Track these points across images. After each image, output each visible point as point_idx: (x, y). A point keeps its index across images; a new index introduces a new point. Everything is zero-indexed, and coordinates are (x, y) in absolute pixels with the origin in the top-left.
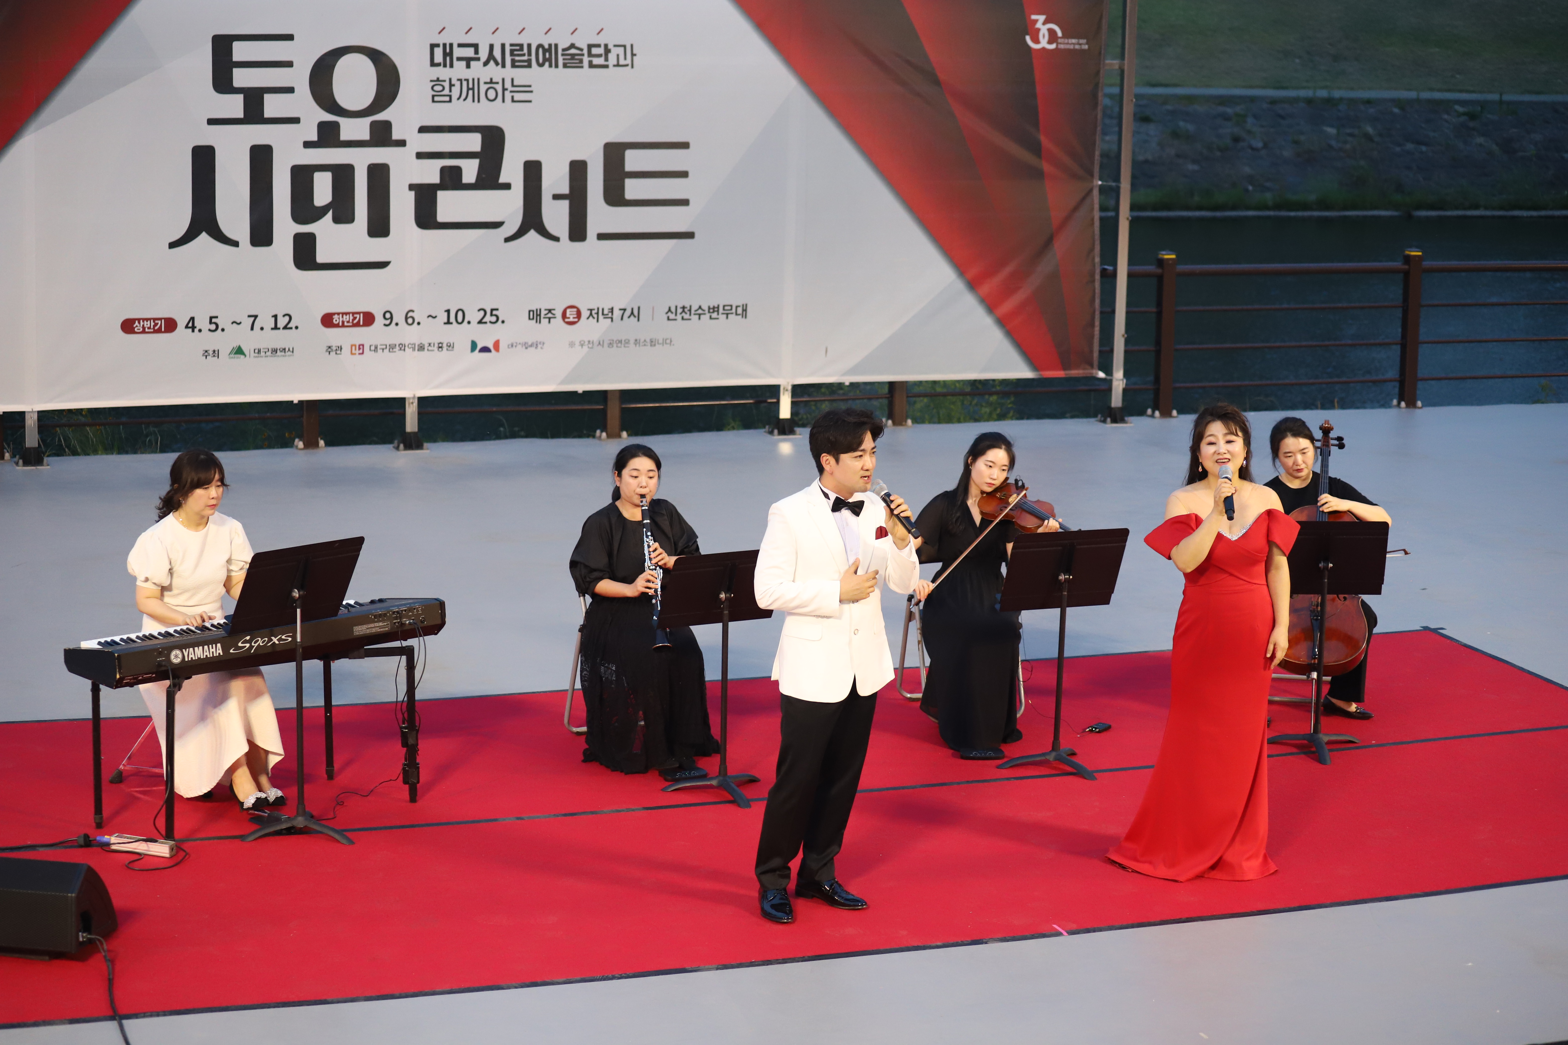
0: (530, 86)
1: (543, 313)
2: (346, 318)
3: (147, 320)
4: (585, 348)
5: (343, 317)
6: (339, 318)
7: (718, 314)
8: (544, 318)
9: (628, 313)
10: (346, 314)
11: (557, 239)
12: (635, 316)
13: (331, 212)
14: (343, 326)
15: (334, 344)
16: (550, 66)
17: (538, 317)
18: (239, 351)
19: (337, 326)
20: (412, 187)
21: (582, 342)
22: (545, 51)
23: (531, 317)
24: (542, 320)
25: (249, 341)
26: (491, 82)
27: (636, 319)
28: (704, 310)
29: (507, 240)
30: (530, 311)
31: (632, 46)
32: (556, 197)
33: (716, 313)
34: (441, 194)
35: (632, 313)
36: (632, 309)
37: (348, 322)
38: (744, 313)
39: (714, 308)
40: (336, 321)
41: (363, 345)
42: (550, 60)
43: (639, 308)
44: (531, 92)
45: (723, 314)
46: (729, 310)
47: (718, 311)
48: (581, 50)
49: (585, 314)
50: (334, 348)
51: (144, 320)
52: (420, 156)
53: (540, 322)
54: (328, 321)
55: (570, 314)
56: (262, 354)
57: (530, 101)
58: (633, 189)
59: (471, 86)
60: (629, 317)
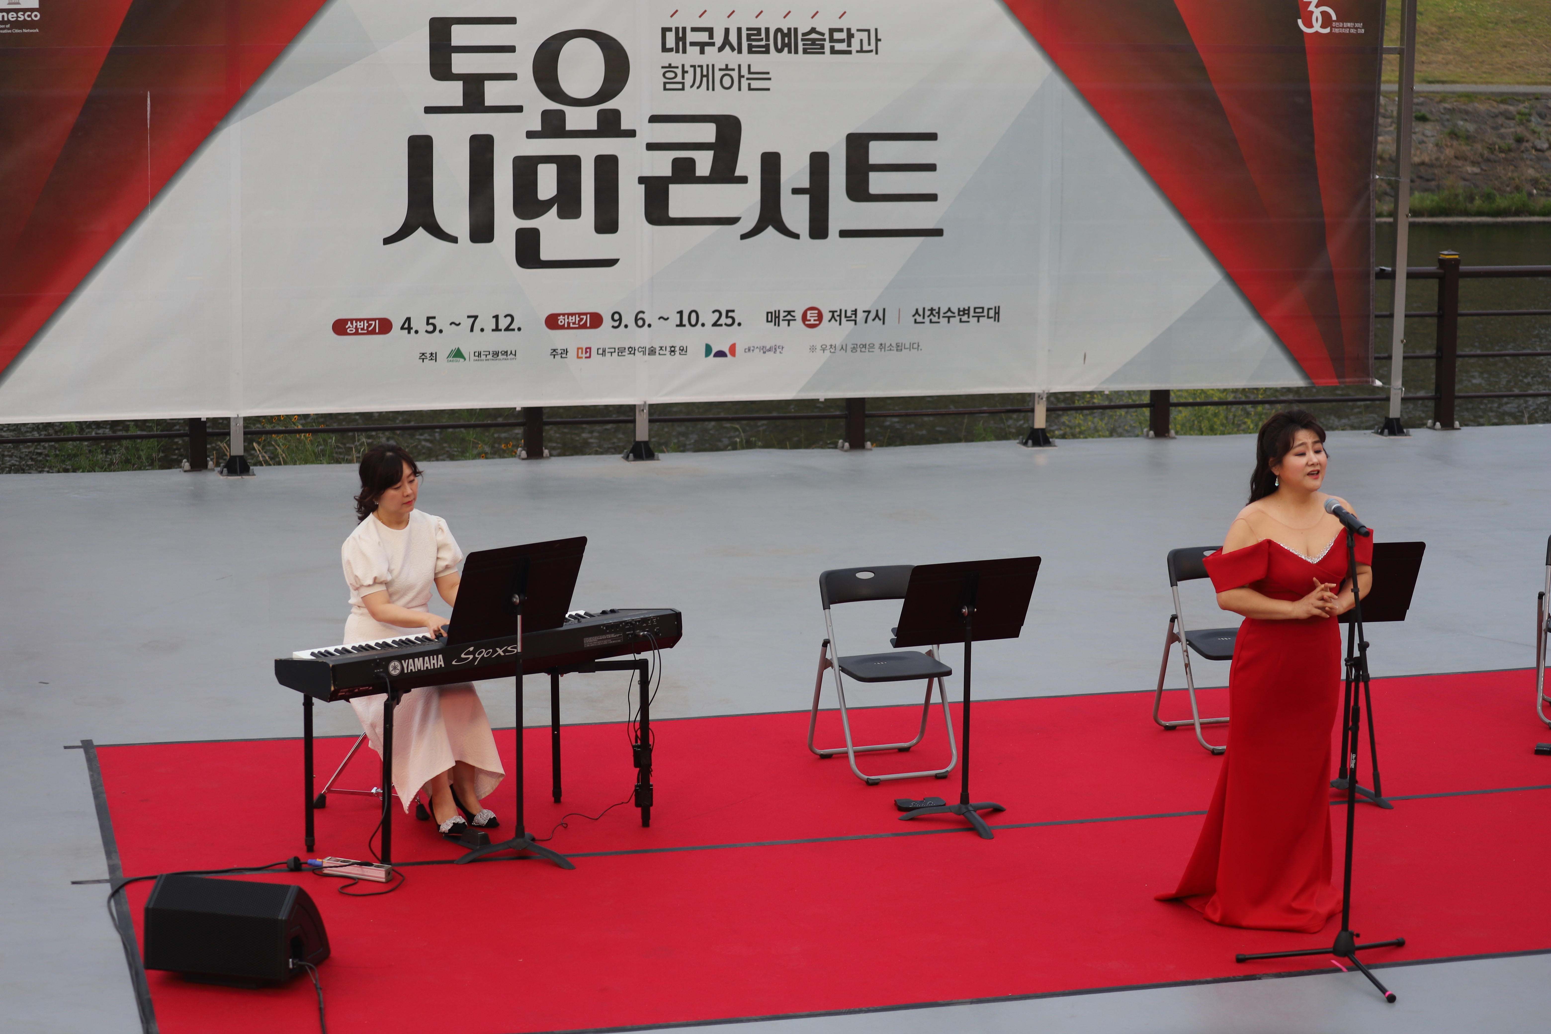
0: (768, 73)
1: (782, 314)
2: (572, 319)
3: (360, 320)
4: (827, 352)
5: (568, 318)
6: (564, 319)
7: (969, 317)
8: (783, 320)
9: (873, 315)
10: (572, 314)
11: (796, 236)
12: (880, 319)
13: (555, 207)
14: (569, 328)
15: (560, 347)
16: (790, 52)
17: (777, 319)
18: (458, 354)
19: (562, 327)
20: (642, 180)
21: (824, 347)
22: (784, 35)
23: (770, 319)
24: (781, 322)
25: (470, 343)
26: (727, 68)
27: (882, 321)
28: (954, 313)
29: (744, 237)
30: (768, 313)
31: (876, 30)
32: (796, 191)
33: (966, 316)
34: (672, 188)
35: (877, 315)
36: (877, 311)
37: (574, 323)
38: (997, 315)
39: (964, 310)
40: (561, 322)
41: (590, 348)
42: (789, 45)
43: (884, 310)
44: (770, 79)
45: (973, 317)
46: (979, 313)
47: (968, 314)
48: (823, 34)
49: (827, 316)
50: (559, 352)
51: (357, 320)
52: (651, 147)
53: (779, 325)
54: (552, 322)
55: (811, 317)
56: (483, 357)
57: (768, 89)
58: (877, 183)
59: (705, 73)
60: (874, 320)
